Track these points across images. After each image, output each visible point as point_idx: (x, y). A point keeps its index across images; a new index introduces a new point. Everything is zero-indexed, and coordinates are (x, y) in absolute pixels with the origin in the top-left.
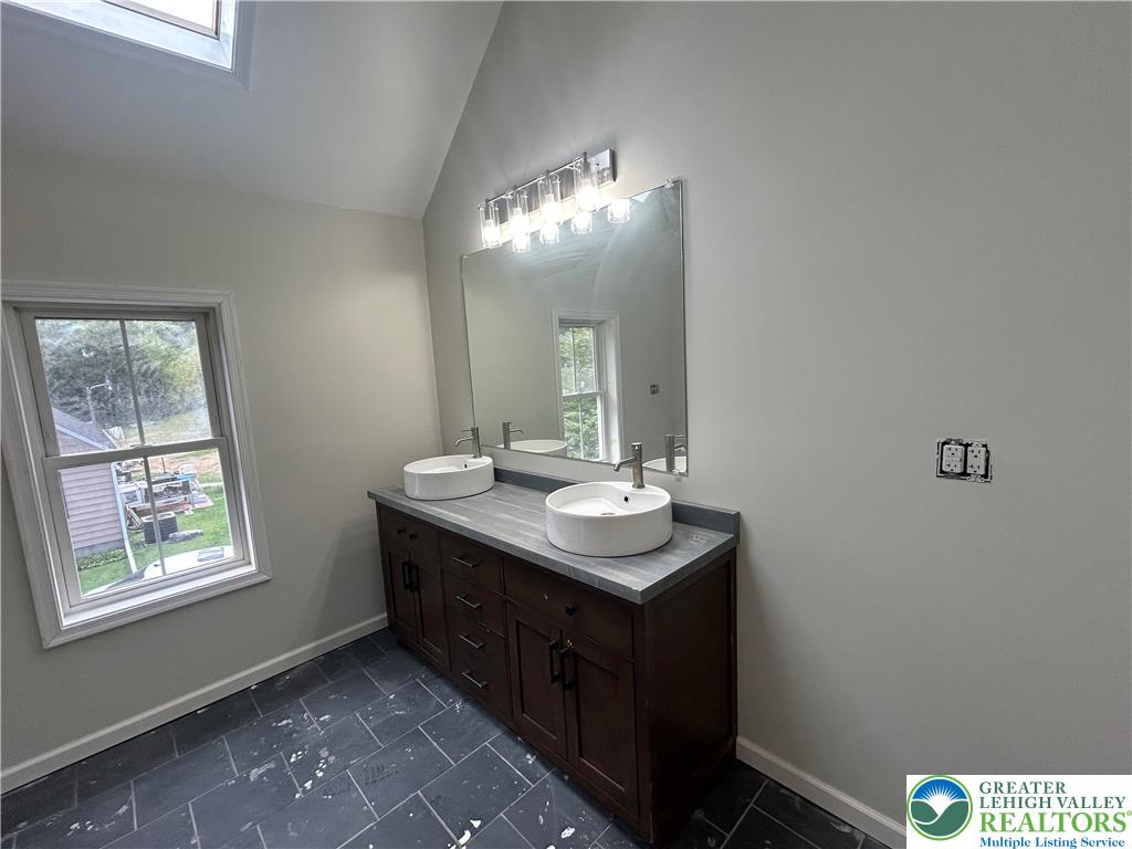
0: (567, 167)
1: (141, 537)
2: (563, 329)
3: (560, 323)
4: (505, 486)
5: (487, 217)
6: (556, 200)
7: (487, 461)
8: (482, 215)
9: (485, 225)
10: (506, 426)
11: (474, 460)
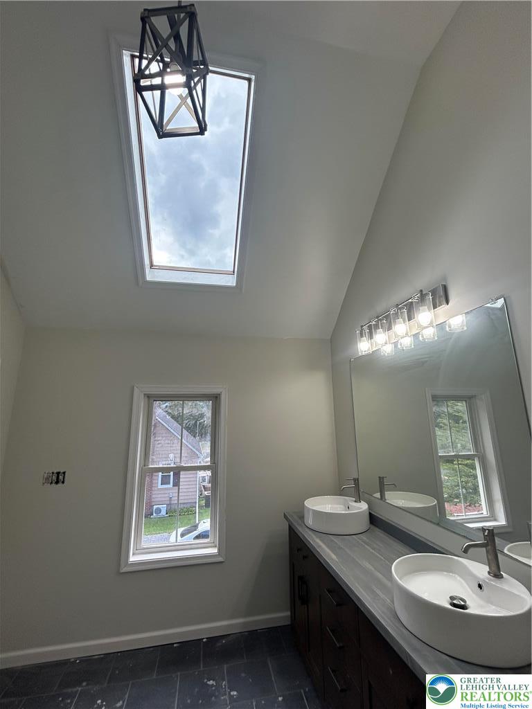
0: (410, 301)
1: (203, 503)
2: (435, 403)
3: (432, 398)
4: (378, 532)
5: (362, 336)
6: (404, 322)
7: (363, 506)
8: (358, 335)
9: (360, 341)
10: (381, 479)
11: (354, 504)
